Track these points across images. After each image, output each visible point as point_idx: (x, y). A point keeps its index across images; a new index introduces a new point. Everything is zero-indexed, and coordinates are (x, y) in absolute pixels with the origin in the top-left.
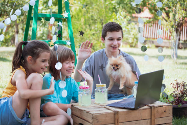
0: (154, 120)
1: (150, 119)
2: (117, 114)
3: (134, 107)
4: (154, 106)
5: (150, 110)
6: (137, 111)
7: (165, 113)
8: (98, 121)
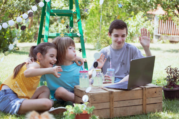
0: (146, 100)
1: (142, 99)
2: (112, 94)
3: (127, 88)
4: (145, 88)
5: (142, 90)
6: (130, 92)
7: (155, 94)
8: (94, 99)
